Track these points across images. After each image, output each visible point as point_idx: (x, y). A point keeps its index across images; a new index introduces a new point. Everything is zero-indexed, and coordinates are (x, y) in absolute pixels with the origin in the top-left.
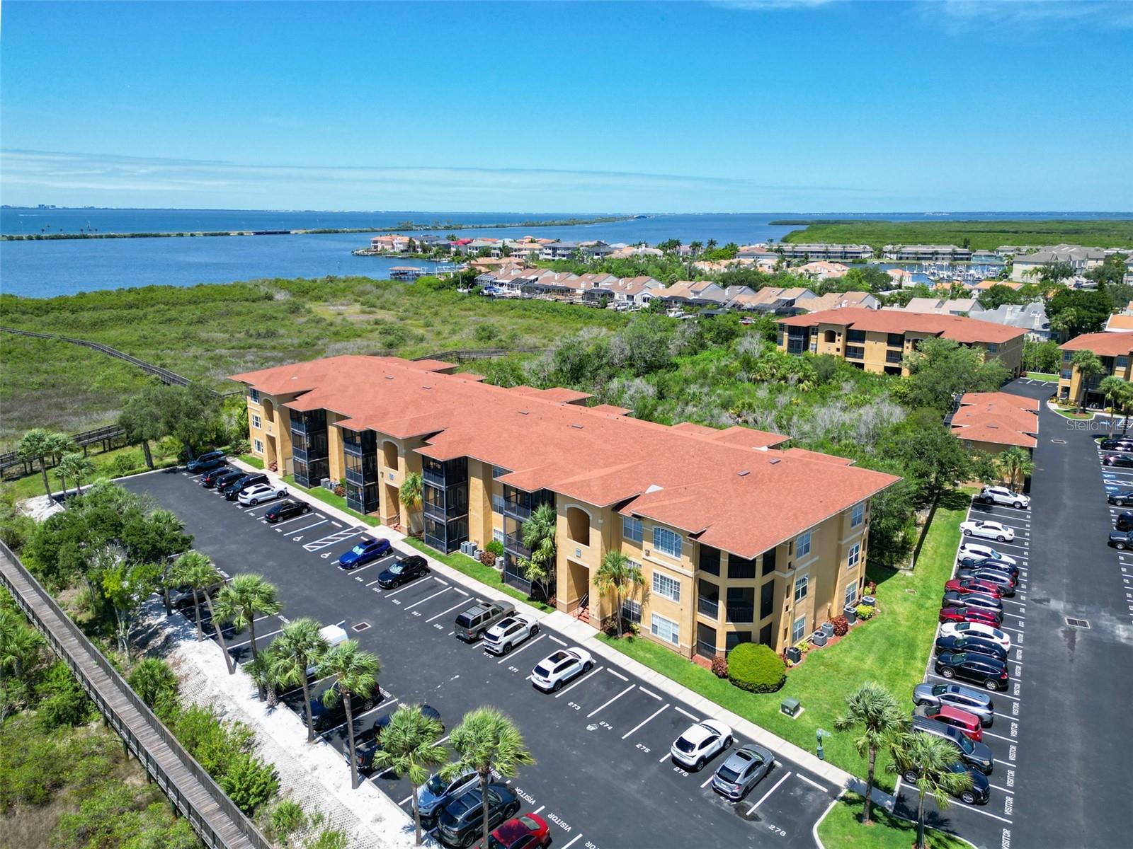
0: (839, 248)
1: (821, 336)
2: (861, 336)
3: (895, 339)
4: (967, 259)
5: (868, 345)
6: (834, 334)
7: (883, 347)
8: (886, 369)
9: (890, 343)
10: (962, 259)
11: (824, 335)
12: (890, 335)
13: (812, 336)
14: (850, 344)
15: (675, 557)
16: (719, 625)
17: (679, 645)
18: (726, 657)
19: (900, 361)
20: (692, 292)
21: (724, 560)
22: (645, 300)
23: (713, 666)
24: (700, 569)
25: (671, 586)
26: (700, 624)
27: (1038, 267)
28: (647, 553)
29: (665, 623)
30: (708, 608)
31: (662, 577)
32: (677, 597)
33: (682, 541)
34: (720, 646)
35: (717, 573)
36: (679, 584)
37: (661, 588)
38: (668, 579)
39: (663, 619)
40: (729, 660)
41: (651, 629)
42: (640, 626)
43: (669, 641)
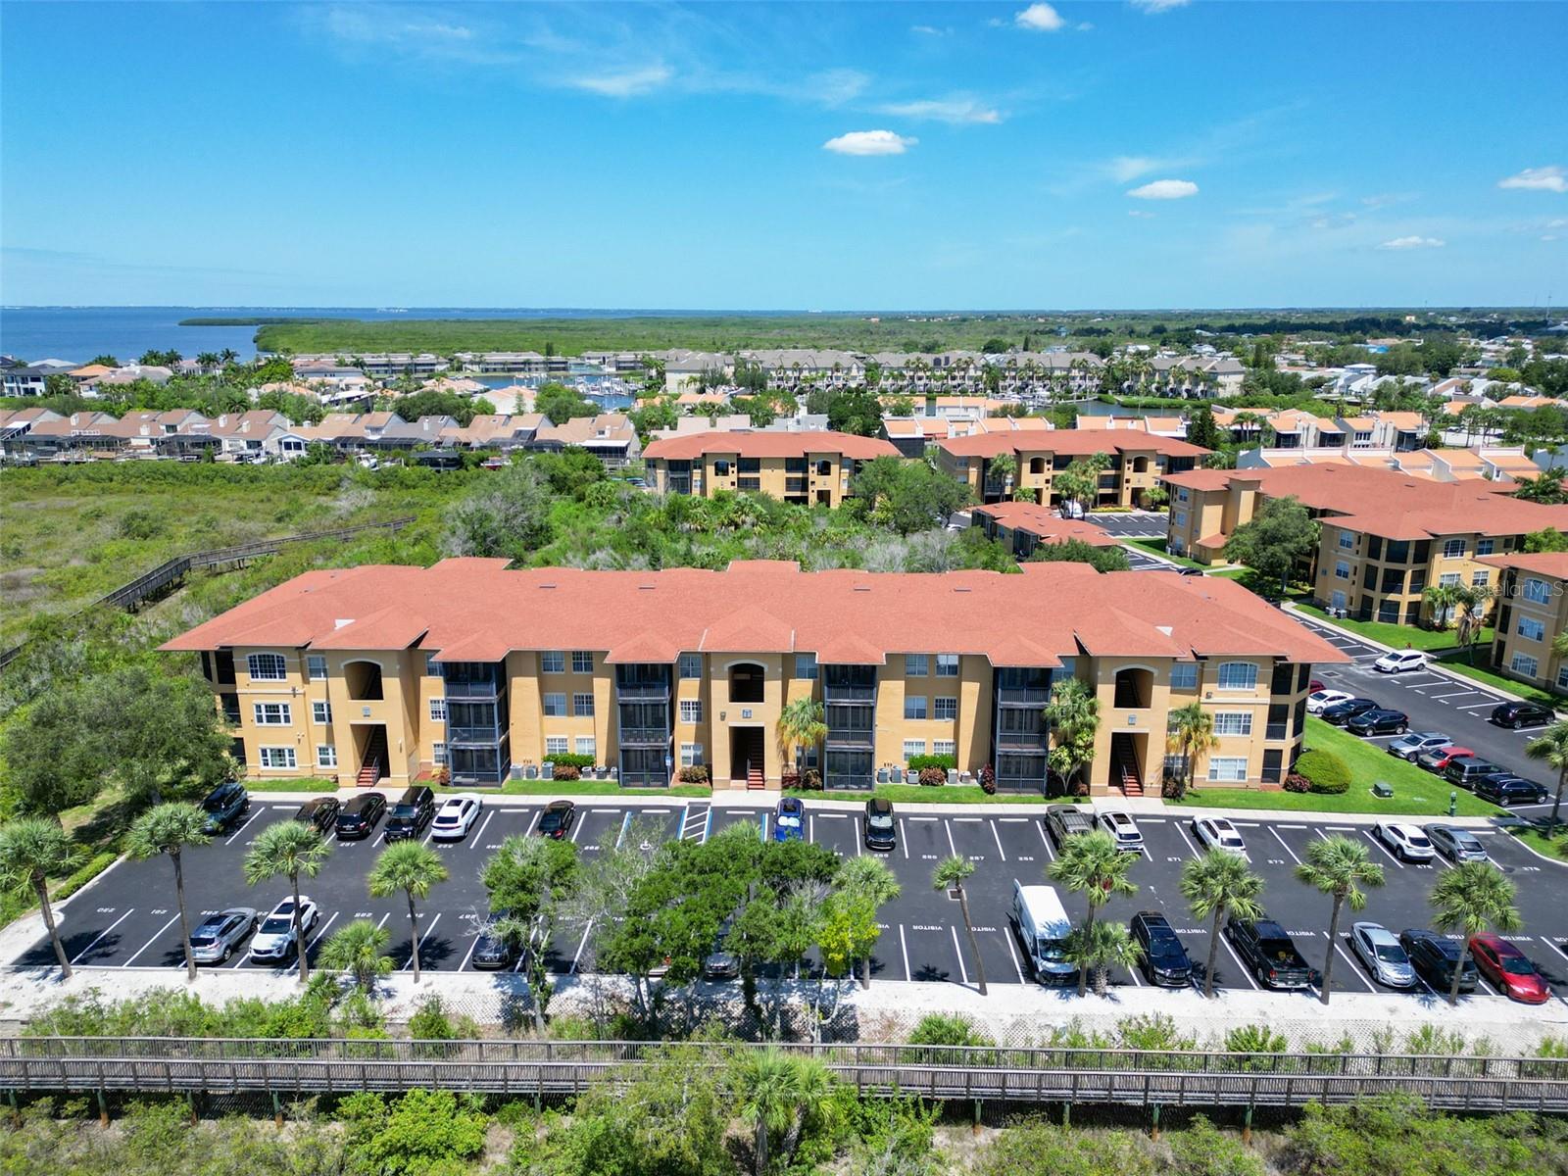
0: (402, 358)
1: (711, 470)
2: (753, 464)
3: (797, 464)
4: (564, 369)
5: (764, 474)
6: (725, 465)
7: (781, 475)
8: (787, 498)
9: (788, 470)
10: (558, 369)
11: (713, 467)
12: (787, 460)
13: (695, 472)
14: (743, 475)
15: (1246, 689)
16: (1286, 744)
17: (1246, 780)
18: (1296, 773)
19: (805, 488)
20: (367, 428)
21: (1296, 677)
22: (288, 446)
23: (1285, 787)
24: (1273, 693)
25: (1240, 721)
26: (1266, 751)
27: (694, 375)
28: (1208, 696)
29: (1228, 763)
30: (1275, 731)
31: (1227, 716)
32: (1247, 730)
33: (1259, 669)
34: (1285, 766)
35: (1288, 692)
36: (1250, 716)
37: (1226, 727)
38: (1236, 716)
39: (1226, 760)
40: (1305, 774)
41: (1207, 777)
42: (1192, 778)
43: (1233, 780)
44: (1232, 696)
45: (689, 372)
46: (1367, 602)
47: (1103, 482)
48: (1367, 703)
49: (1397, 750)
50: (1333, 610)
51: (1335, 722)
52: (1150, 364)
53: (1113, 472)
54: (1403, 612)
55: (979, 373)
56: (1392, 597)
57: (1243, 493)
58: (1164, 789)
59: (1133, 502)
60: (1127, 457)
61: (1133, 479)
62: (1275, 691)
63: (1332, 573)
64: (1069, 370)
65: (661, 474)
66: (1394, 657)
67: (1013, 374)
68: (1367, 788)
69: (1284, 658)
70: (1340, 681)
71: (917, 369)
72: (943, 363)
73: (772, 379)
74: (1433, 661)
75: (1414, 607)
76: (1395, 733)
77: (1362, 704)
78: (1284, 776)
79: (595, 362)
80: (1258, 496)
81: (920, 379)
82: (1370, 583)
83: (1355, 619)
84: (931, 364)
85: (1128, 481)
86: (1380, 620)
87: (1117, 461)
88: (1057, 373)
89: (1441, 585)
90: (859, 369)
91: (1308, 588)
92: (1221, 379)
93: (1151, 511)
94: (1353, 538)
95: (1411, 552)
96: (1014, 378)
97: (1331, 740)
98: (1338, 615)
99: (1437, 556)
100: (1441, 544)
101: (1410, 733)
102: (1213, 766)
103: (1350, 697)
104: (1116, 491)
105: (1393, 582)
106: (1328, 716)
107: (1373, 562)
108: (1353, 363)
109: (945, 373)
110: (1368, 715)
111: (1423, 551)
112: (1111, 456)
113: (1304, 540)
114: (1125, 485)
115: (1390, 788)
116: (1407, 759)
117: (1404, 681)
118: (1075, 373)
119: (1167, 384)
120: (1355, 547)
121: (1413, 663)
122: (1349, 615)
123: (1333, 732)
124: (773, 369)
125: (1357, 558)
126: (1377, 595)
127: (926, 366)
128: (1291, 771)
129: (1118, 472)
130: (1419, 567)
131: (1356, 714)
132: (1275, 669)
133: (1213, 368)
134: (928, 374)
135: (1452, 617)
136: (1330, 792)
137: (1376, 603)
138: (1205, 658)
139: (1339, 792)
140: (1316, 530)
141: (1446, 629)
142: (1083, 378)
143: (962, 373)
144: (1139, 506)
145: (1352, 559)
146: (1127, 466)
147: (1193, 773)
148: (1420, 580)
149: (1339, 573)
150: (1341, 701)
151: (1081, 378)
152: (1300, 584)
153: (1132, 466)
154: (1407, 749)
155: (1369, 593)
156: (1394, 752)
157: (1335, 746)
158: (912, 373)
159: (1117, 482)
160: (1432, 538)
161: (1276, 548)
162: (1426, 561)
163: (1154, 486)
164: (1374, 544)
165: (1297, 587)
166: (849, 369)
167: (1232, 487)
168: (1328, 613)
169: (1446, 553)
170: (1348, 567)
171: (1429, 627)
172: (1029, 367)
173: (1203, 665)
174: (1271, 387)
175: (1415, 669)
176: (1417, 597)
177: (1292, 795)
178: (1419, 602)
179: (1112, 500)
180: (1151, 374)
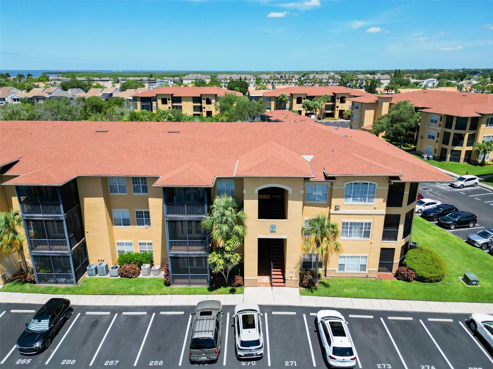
1: (159, 101)
2: (178, 100)
3: (197, 100)
4: (155, 83)
5: (183, 104)
6: (166, 99)
7: (191, 104)
8: (194, 115)
9: (194, 102)
10: (153, 83)
11: (161, 100)
12: (193, 97)
13: (153, 102)
14: (174, 104)
15: (367, 203)
16: (397, 244)
17: (367, 272)
18: (405, 265)
19: (201, 111)
20: (46, 93)
21: (406, 193)
22: (15, 100)
23: (396, 276)
24: (388, 205)
25: (362, 228)
26: (382, 249)
27: (193, 81)
28: (337, 209)
29: (353, 259)
30: (389, 234)
31: (351, 224)
32: (367, 234)
33: (377, 187)
34: (397, 260)
35: (400, 205)
36: (370, 224)
37: (351, 232)
38: (358, 224)
39: (351, 257)
40: (412, 267)
41: (337, 269)
42: (326, 270)
43: (357, 272)
44: (356, 208)
45: (191, 80)
46: (444, 152)
47: (327, 107)
48: (451, 208)
49: (474, 242)
50: (426, 156)
51: (430, 219)
52: (357, 77)
53: (331, 103)
54: (463, 156)
55: (297, 81)
56: (457, 148)
57: (384, 103)
58: (301, 280)
59: (339, 116)
60: (337, 96)
61: (340, 106)
62: (390, 204)
63: (426, 137)
64: (328, 80)
65: (139, 104)
66: (461, 179)
67: (308, 81)
68: (457, 276)
69: (397, 178)
70: (431, 193)
71: (274, 79)
72: (284, 77)
73: (222, 83)
74: (480, 181)
75: (468, 153)
76: (469, 227)
77: (447, 208)
78: (395, 268)
79: (167, 81)
80: (391, 104)
81: (276, 83)
82: (446, 142)
83: (437, 160)
84: (279, 78)
85: (337, 107)
86: (451, 160)
87: (333, 98)
88: (324, 81)
89: (483, 142)
90: (253, 79)
91: (413, 147)
92: (382, 81)
93: (347, 119)
94: (437, 118)
95: (469, 124)
96: (309, 83)
97: (428, 233)
98: (428, 158)
99: (482, 125)
100: (485, 119)
101: (479, 227)
102: (341, 261)
103: (439, 203)
104: (333, 112)
105: (458, 140)
106: (426, 215)
107: (448, 130)
108: (429, 79)
109: (284, 81)
110: (451, 216)
111: (475, 123)
112: (331, 96)
113: (412, 121)
114: (337, 109)
115: (477, 279)
116: (481, 248)
117: (467, 193)
118: (330, 80)
119: (362, 84)
120: (439, 122)
121: (472, 182)
122: (434, 158)
123: (429, 226)
124: (223, 79)
125: (440, 129)
126: (449, 147)
127: (277, 78)
128: (401, 264)
129: (334, 104)
130: (472, 132)
131: (443, 214)
132: (390, 187)
133: (379, 77)
134: (278, 81)
135: (488, 158)
136: (431, 282)
137: (449, 151)
138: (333, 178)
139: (437, 281)
140: (418, 118)
141: (485, 165)
142: (333, 83)
143: (290, 81)
144: (342, 118)
145: (437, 129)
146: (337, 100)
147: (326, 266)
148: (472, 139)
149: (429, 137)
150: (434, 206)
151: (332, 83)
152: (409, 145)
153: (339, 100)
154: (481, 241)
155: (445, 146)
156: (471, 242)
157: (432, 238)
158: (272, 81)
159: (333, 108)
160: (480, 116)
161: (398, 125)
162: (476, 129)
163: (348, 109)
164: (449, 120)
165: (408, 147)
166: (250, 79)
167: (379, 101)
168: (423, 157)
169: (487, 124)
170: (434, 134)
171: (476, 164)
172: (314, 79)
173: (332, 184)
174: (400, 84)
175: (471, 186)
176: (470, 148)
177: (402, 283)
178: (471, 151)
179: (332, 115)
180: (357, 80)
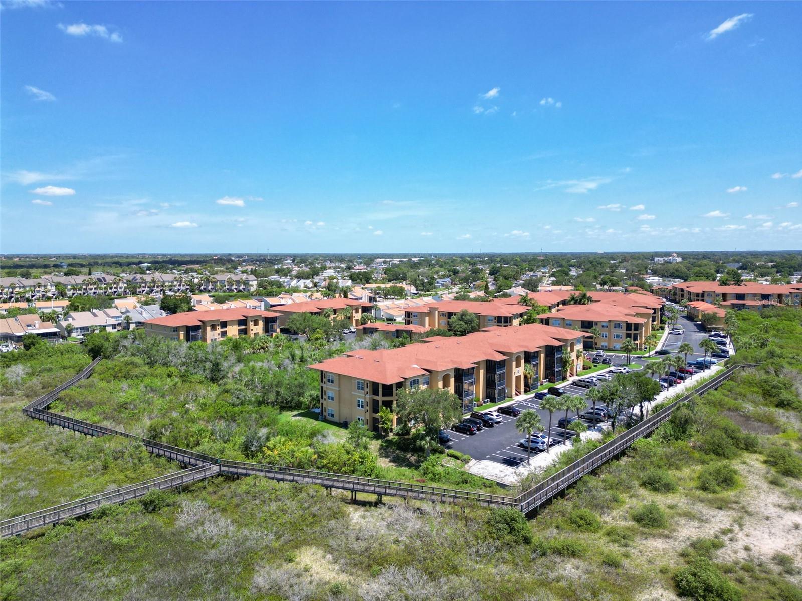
1: (208, 328)
5: (229, 328)
6: (215, 325)
12: (239, 320)
52: (215, 278)
60: (353, 308)
64: (172, 282)
65: (182, 333)
67: (144, 285)
80: (438, 312)
88: (167, 284)
92: (251, 283)
133: (247, 278)
151: (178, 286)
172: (154, 281)
